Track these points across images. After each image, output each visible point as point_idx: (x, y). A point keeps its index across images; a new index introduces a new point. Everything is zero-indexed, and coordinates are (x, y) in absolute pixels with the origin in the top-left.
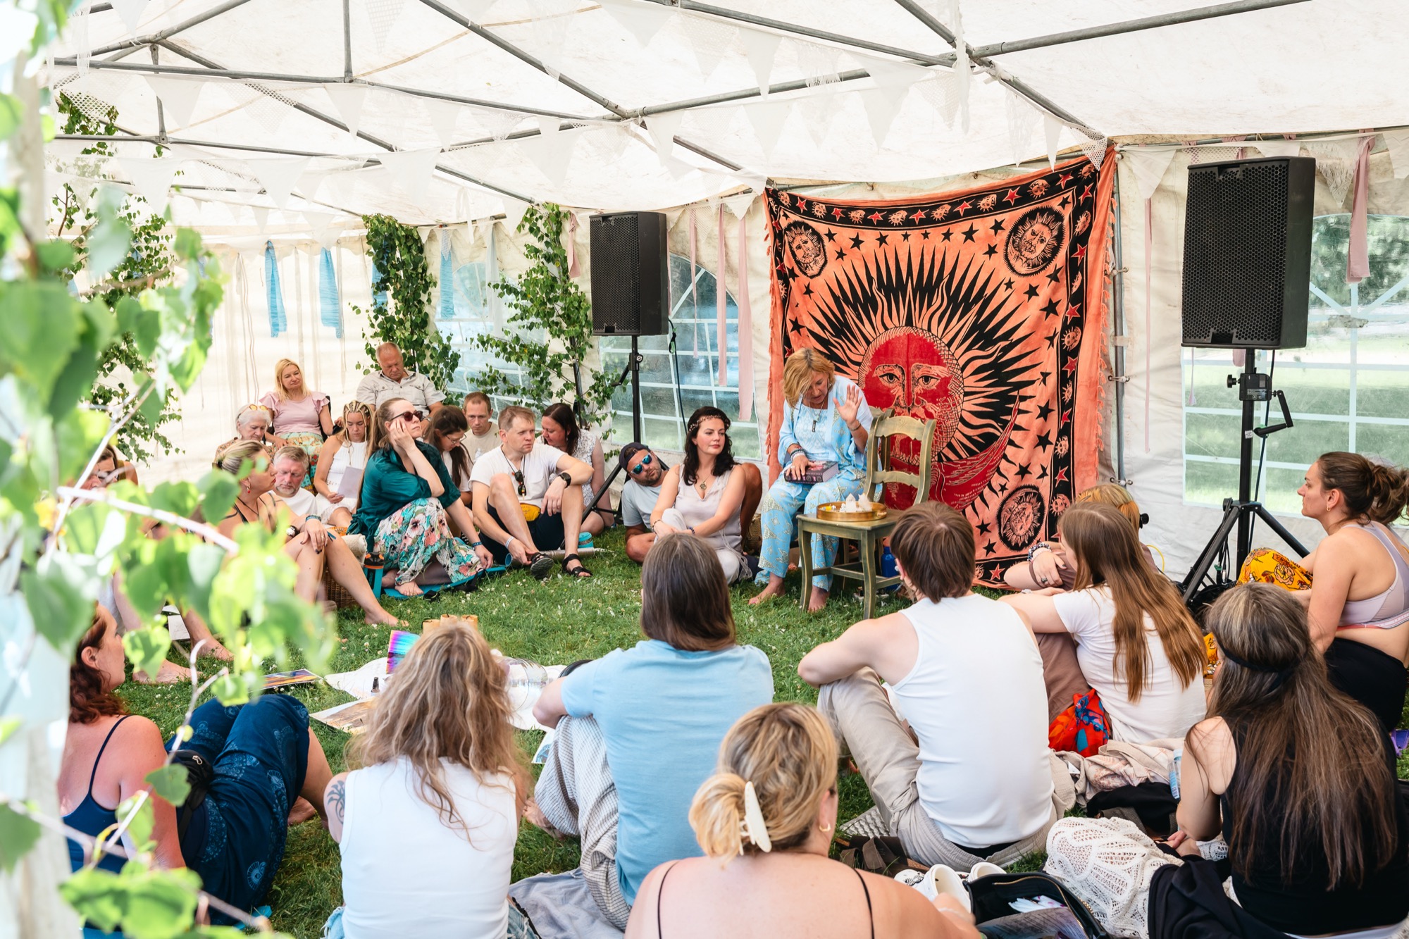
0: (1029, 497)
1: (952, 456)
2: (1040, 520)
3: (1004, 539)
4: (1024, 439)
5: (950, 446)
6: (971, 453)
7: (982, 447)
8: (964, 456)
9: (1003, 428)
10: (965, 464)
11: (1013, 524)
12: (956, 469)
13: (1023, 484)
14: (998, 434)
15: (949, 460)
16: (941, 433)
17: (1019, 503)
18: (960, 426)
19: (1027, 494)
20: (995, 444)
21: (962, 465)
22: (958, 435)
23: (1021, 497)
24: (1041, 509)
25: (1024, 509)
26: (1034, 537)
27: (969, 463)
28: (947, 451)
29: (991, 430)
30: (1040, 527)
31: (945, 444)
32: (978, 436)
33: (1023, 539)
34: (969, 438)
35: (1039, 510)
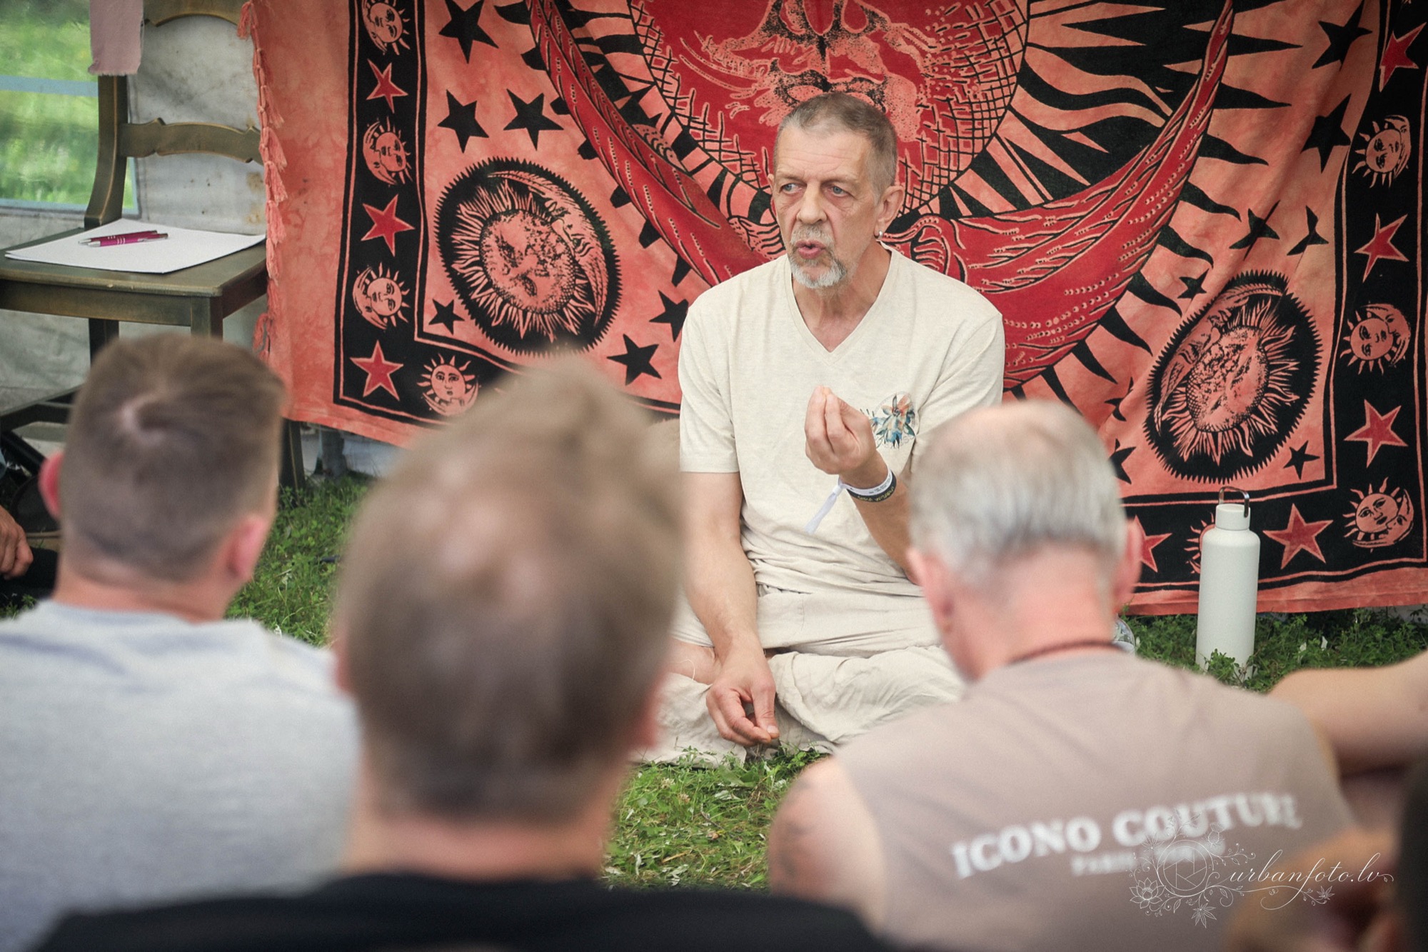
0: (1258, 310)
1: (990, 198)
2: (1302, 383)
3: (1162, 439)
4: (1266, 136)
5: (985, 166)
6: (1059, 187)
7: (1096, 167)
8: (1034, 199)
9: (1173, 101)
10: (1037, 225)
11: (1197, 393)
12: (1007, 240)
13: (1247, 269)
14: (1157, 121)
15: (979, 211)
16: (951, 122)
17: (1224, 330)
18: (1021, 98)
19: (1254, 300)
20: (1148, 155)
21: (1025, 227)
22: (1013, 129)
23: (1235, 311)
24: (1304, 347)
25: (1239, 348)
26: (1280, 437)
27: (1054, 219)
28: (972, 183)
29: (1132, 110)
30: (1298, 408)
31: (965, 161)
32: (1086, 130)
33: (1226, 441)
34: (1051, 138)
35: (1289, 352)
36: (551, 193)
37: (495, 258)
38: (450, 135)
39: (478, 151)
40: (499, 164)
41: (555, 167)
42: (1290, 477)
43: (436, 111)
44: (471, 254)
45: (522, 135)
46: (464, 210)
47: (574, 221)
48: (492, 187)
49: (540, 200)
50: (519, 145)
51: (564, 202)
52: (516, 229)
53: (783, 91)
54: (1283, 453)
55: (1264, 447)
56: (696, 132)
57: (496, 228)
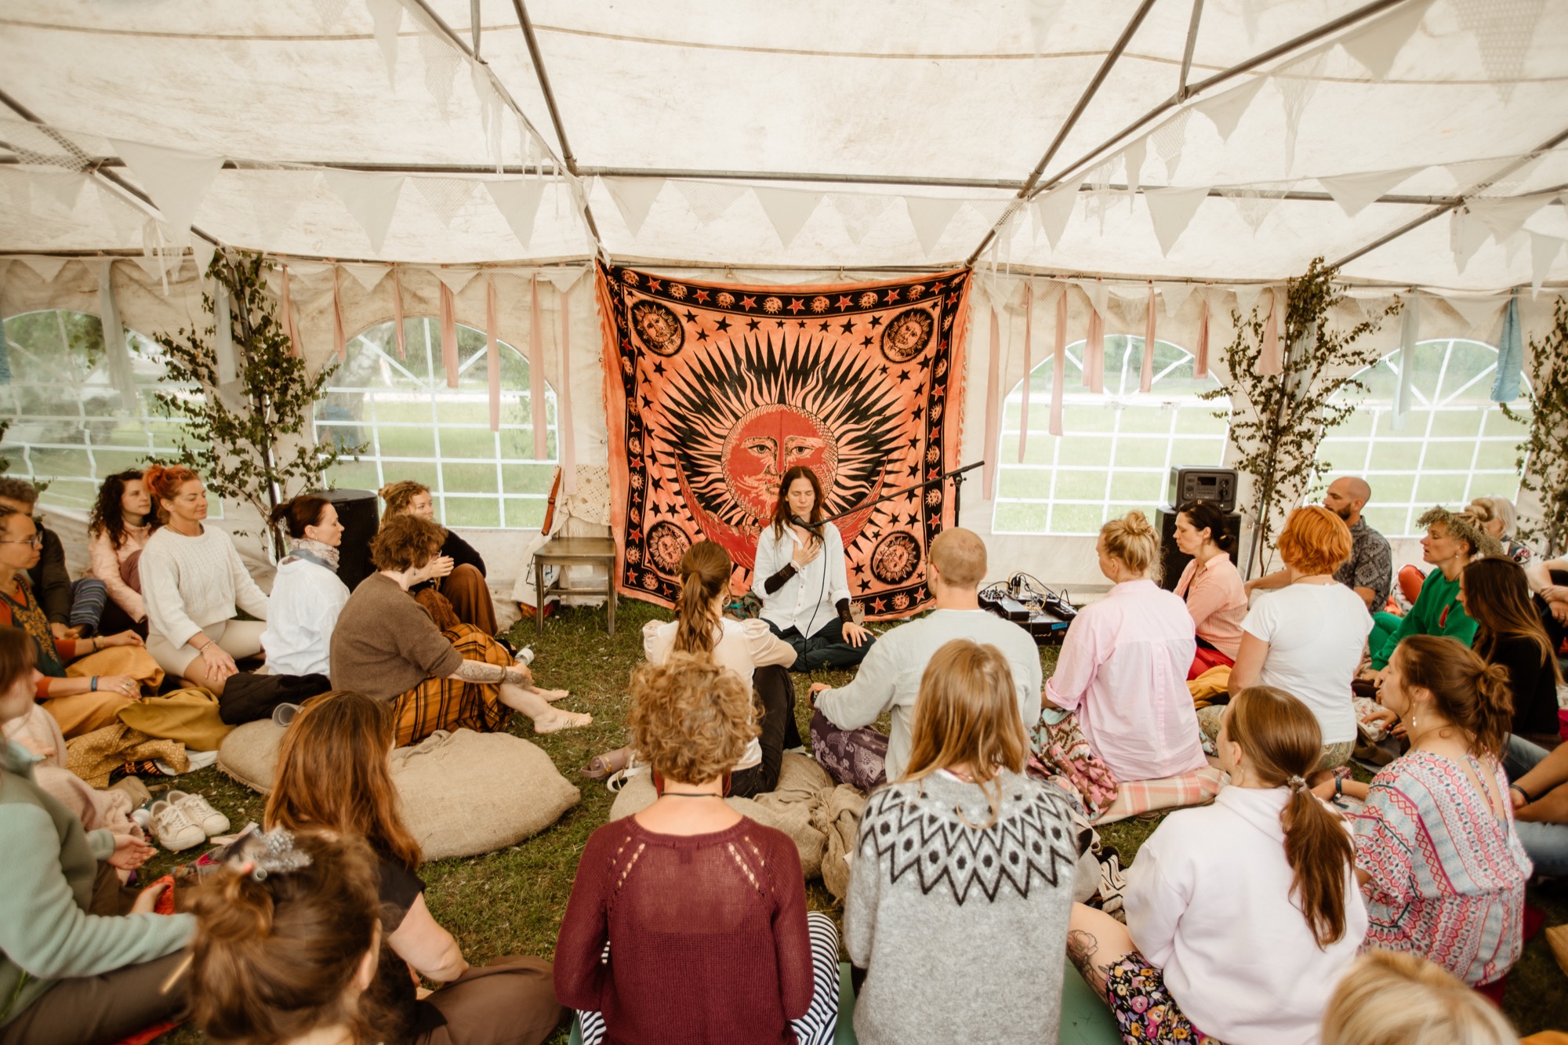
0: (900, 539)
2: (916, 557)
3: (879, 577)
7: (854, 504)
9: (873, 487)
11: (886, 564)
13: (894, 530)
14: (868, 492)
17: (889, 546)
18: (835, 488)
19: (897, 538)
20: (867, 500)
22: (833, 496)
23: (892, 541)
25: (895, 550)
26: (914, 571)
29: (862, 490)
32: (850, 495)
33: (899, 574)
34: (843, 498)
35: (913, 550)
36: (677, 531)
37: (661, 548)
38: (653, 512)
39: (660, 518)
40: (664, 522)
41: (678, 524)
42: (919, 580)
43: (649, 505)
44: (655, 546)
45: (670, 514)
46: (654, 534)
47: (683, 539)
48: (663, 527)
49: (673, 533)
50: (669, 517)
51: (681, 533)
52: (668, 540)
53: (768, 490)
54: (915, 575)
55: (909, 574)
56: (739, 503)
57: (662, 539)
